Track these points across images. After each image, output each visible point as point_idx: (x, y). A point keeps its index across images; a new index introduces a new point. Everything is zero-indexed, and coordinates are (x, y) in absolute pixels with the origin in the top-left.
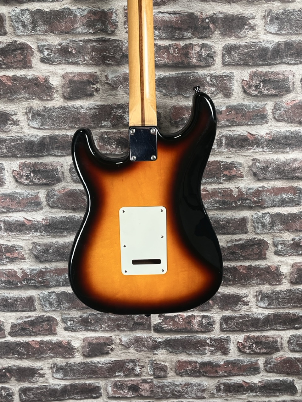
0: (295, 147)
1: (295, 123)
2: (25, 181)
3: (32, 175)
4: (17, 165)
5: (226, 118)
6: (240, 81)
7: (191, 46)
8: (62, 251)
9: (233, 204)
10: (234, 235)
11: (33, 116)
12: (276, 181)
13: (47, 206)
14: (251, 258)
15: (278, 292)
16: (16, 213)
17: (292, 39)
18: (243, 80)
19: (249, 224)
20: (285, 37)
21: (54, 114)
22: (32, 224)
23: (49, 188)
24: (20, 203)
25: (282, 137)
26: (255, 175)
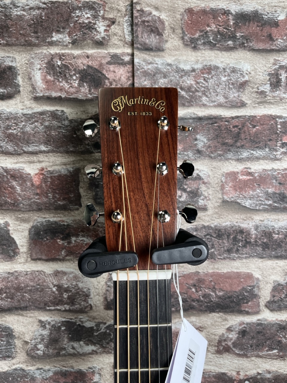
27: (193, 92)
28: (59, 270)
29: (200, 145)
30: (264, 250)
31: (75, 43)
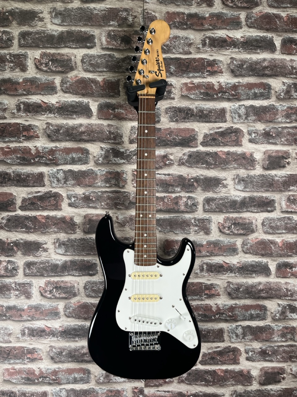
0: (260, 274)
1: (258, 255)
2: (48, 295)
3: (54, 290)
4: (43, 282)
5: (206, 250)
6: (216, 223)
7: (180, 197)
8: (73, 353)
9: (213, 317)
10: (214, 344)
11: (59, 245)
12: (246, 300)
13: (64, 316)
14: (227, 363)
15: (249, 392)
16: (38, 321)
17: (255, 195)
18: (219, 223)
19: (225, 334)
20: (249, 193)
21: (75, 244)
22: (51, 331)
23: (67, 301)
24: (43, 313)
25: (249, 265)
26: (229, 294)
27: (169, 47)
28: (110, 124)
29: (172, 70)
30: (200, 118)
31: (119, 26)
